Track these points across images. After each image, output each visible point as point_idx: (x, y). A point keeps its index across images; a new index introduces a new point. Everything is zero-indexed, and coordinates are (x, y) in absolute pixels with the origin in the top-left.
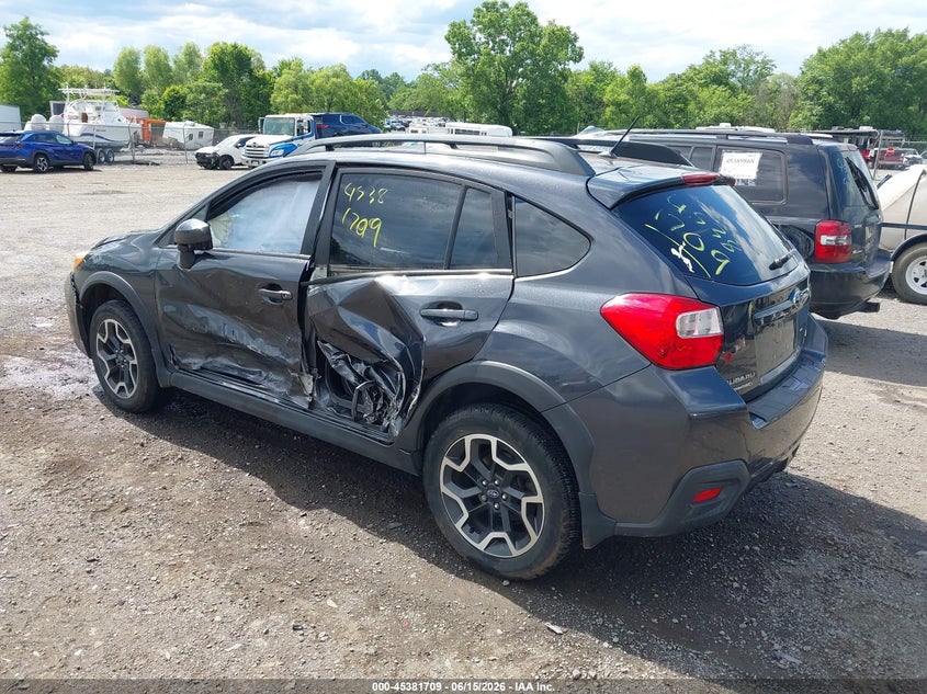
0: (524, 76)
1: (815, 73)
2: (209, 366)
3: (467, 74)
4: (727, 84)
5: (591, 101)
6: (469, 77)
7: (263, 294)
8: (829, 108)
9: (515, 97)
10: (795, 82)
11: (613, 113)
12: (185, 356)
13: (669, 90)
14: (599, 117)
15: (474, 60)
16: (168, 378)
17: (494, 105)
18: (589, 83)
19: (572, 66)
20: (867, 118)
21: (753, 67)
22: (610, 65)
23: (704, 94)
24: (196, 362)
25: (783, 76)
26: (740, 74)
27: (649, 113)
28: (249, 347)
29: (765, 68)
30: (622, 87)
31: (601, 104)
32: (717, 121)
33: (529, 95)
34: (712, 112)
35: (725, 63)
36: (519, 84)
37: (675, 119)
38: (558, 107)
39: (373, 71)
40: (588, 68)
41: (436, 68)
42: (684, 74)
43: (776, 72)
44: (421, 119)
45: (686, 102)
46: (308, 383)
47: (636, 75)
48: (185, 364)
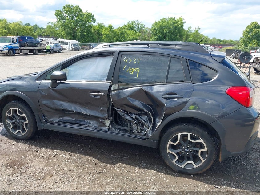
0: (79, 26)
1: (155, 27)
2: (62, 121)
3: (62, 25)
4: (134, 30)
5: (99, 34)
6: (63, 26)
7: (92, 95)
8: (159, 36)
9: (77, 32)
10: (151, 30)
11: (105, 37)
12: (50, 118)
13: (120, 31)
14: (102, 38)
15: (64, 21)
16: (42, 126)
17: (71, 34)
18: (98, 29)
19: (93, 24)
20: (168, 39)
21: (140, 26)
22: (103, 24)
23: (129, 32)
24: (55, 120)
25: (147, 28)
26: (136, 27)
27: (114, 37)
28: (83, 113)
29: (143, 26)
30: (107, 30)
31: (102, 35)
32: (133, 40)
33: (81, 32)
34: (131, 37)
35: (133, 24)
36: (78, 29)
37: (122, 39)
38: (90, 35)
39: (28, 24)
40: (97, 25)
41: (52, 23)
42: (123, 27)
43: (145, 27)
44: (47, 38)
45: (124, 34)
46: (108, 123)
47: (111, 27)
48: (50, 121)
